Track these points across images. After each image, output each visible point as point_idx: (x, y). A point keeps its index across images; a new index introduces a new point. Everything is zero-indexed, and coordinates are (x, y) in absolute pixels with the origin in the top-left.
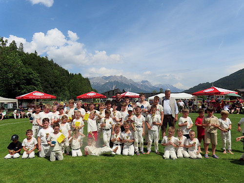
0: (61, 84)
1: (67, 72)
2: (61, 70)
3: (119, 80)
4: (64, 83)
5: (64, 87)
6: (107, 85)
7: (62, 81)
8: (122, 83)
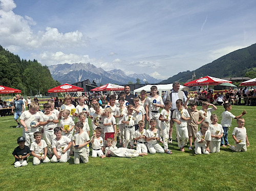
0: (12, 73)
1: (17, 57)
2: (9, 55)
3: (87, 69)
4: (15, 73)
5: (16, 78)
6: (72, 76)
7: (12, 70)
8: (89, 73)
